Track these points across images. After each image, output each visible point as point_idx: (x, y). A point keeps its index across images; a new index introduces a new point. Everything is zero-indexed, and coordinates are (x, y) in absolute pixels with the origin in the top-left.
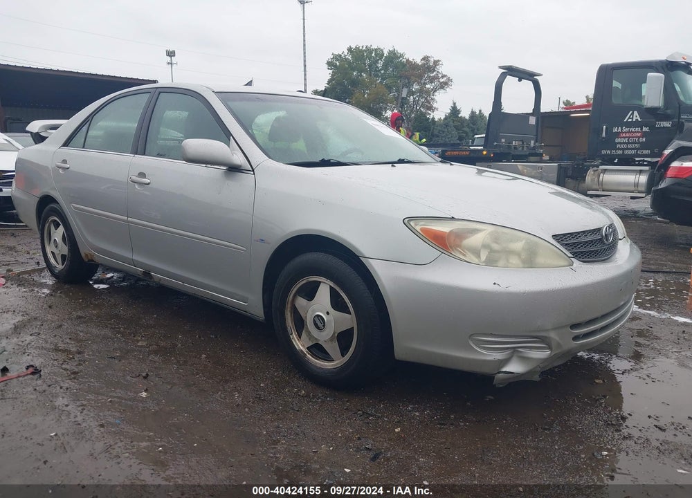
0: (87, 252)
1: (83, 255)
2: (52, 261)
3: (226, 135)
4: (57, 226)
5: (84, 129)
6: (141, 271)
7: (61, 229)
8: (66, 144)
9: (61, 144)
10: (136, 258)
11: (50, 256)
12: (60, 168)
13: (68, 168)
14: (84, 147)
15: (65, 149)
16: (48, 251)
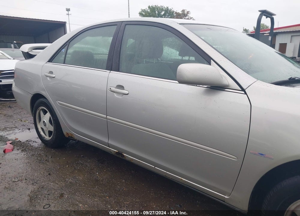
0: (68, 132)
1: (65, 133)
2: (42, 133)
3: (207, 59)
4: (45, 113)
5: (64, 50)
6: (114, 151)
7: (48, 115)
8: (50, 61)
9: (47, 60)
10: (111, 142)
11: (40, 130)
12: (47, 76)
13: (54, 77)
14: (64, 63)
15: (50, 64)
16: (39, 127)
